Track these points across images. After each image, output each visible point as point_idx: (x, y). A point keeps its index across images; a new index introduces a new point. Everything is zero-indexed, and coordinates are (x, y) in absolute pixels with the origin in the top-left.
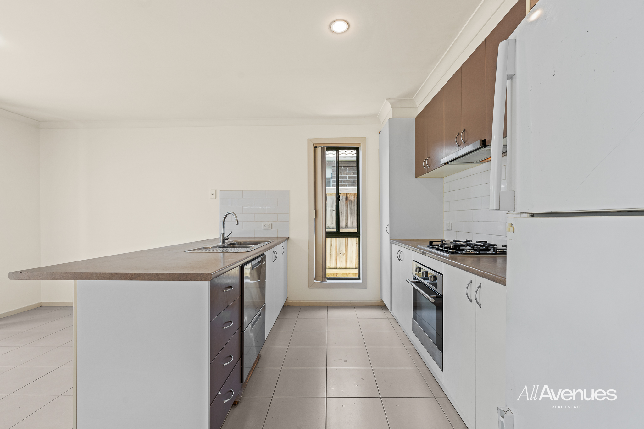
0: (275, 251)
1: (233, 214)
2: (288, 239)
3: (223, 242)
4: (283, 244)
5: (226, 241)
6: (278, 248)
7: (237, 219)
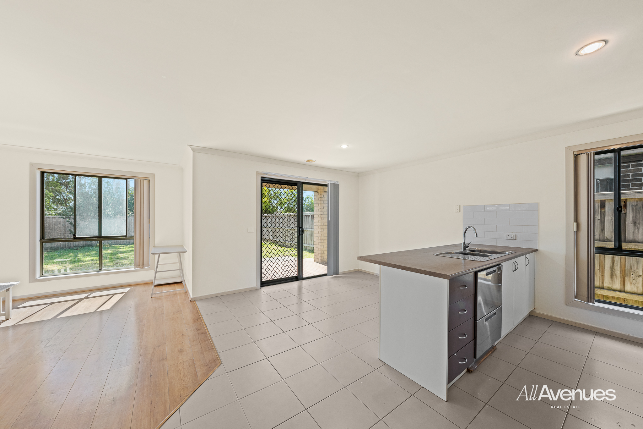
0: (516, 262)
1: (473, 228)
2: (536, 250)
3: (464, 249)
4: (527, 256)
5: (466, 248)
6: (521, 260)
7: (476, 233)
